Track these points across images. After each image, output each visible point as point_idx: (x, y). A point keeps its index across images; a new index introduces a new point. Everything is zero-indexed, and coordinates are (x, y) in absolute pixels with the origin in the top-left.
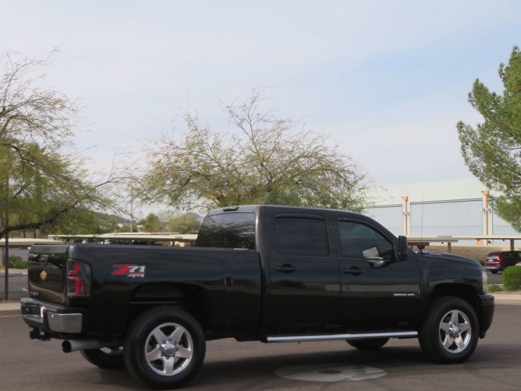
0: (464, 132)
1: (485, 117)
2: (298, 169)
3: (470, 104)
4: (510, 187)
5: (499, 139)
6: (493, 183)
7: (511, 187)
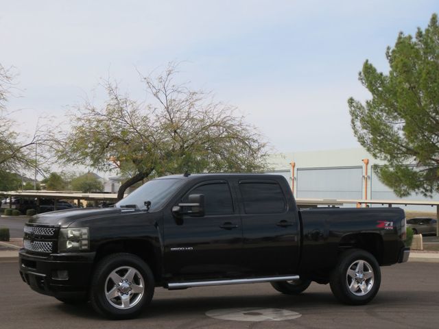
0: (354, 107)
1: (373, 94)
2: (208, 136)
3: (360, 82)
4: (393, 157)
5: (385, 114)
6: (378, 153)
7: (395, 157)
